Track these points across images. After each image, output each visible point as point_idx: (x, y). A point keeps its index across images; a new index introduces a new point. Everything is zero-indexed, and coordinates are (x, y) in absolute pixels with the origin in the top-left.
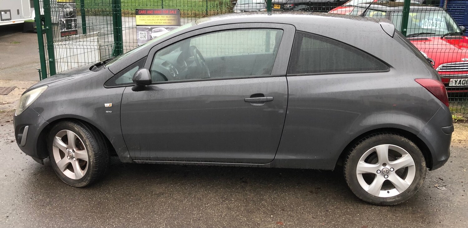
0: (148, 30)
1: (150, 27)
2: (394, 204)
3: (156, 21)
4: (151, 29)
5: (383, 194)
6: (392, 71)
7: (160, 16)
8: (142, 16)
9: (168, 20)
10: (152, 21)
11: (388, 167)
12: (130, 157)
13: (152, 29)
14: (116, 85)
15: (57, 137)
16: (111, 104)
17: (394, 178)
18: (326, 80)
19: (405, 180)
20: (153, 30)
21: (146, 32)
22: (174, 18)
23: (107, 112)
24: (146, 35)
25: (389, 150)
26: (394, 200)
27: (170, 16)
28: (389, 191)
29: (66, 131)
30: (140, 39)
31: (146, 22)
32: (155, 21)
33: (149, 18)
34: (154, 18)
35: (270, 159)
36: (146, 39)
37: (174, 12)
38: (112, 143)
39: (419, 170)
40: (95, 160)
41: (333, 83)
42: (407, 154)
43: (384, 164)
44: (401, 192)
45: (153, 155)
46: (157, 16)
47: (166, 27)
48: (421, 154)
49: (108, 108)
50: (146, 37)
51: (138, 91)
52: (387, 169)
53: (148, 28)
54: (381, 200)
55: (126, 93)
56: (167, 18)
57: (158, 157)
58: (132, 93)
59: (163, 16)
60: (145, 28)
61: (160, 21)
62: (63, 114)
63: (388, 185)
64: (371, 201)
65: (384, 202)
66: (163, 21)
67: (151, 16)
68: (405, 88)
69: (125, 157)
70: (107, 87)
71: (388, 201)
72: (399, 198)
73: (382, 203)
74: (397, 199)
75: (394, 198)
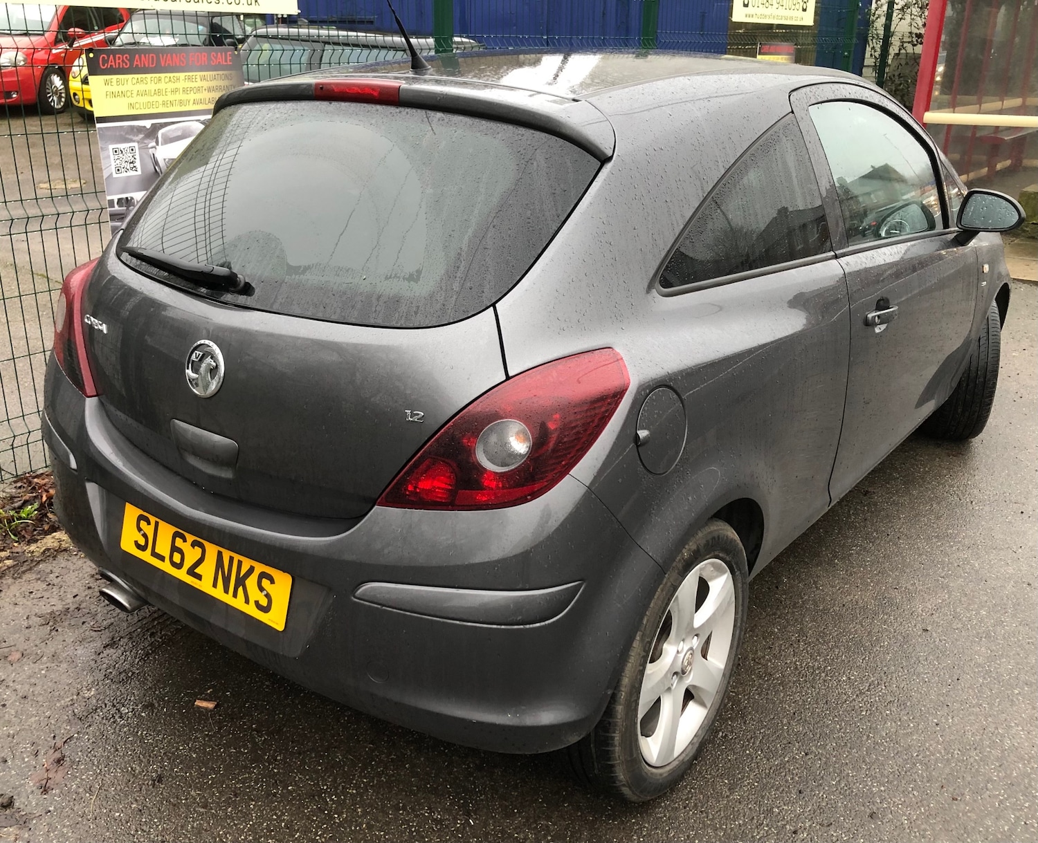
0: (141, 136)
1: (147, 124)
3: (171, 97)
4: (152, 133)
7: (182, 75)
8: (115, 77)
9: (209, 90)
10: (155, 98)
13: (156, 128)
20: (160, 133)
21: (135, 144)
24: (137, 157)
27: (212, 74)
30: (114, 175)
31: (132, 100)
32: (165, 98)
33: (141, 87)
34: (162, 86)
36: (139, 172)
37: (226, 61)
46: (171, 75)
50: (138, 164)
53: (141, 129)
56: (205, 84)
59: (191, 74)
60: (132, 128)
61: (184, 97)
66: (192, 96)
67: (149, 76)
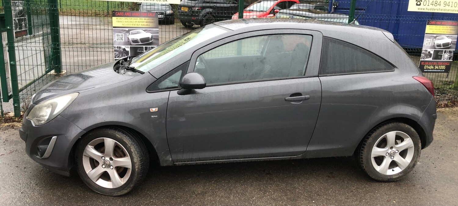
0: (125, 32)
1: (127, 29)
2: (398, 180)
3: (134, 23)
4: (128, 31)
5: (390, 172)
6: (396, 71)
7: (138, 18)
8: (119, 18)
9: (146, 22)
10: (130, 23)
11: (394, 149)
12: (172, 160)
13: (129, 31)
14: (159, 89)
15: (89, 146)
16: (157, 108)
17: (398, 158)
18: (351, 79)
19: (406, 159)
20: (130, 32)
21: (123, 34)
22: (152, 21)
23: (153, 116)
24: (123, 37)
25: (396, 135)
26: (398, 176)
27: (148, 18)
28: (394, 169)
29: (103, 139)
30: (116, 41)
31: (123, 23)
32: (133, 23)
33: (126, 20)
34: (132, 20)
35: (303, 151)
36: (124, 41)
37: (153, 15)
38: (155, 148)
39: (417, 150)
40: (140, 166)
41: (356, 82)
42: (409, 138)
43: (392, 148)
44: (403, 169)
45: (195, 156)
46: (135, 18)
47: (144, 29)
48: (419, 138)
49: (154, 113)
50: (123, 39)
51: (184, 95)
52: (394, 152)
53: (125, 30)
54: (389, 177)
55: (172, 97)
56: (145, 21)
57: (201, 157)
58: (178, 97)
59: (141, 18)
60: (123, 30)
61: (138, 23)
62: (104, 121)
63: (393, 164)
64: (381, 179)
65: (391, 179)
66: (141, 23)
67: (129, 18)
68: (409, 84)
69: (166, 161)
70: (149, 91)
71: (394, 177)
72: (402, 174)
73: (389, 180)
74: (400, 175)
75: (398, 175)
